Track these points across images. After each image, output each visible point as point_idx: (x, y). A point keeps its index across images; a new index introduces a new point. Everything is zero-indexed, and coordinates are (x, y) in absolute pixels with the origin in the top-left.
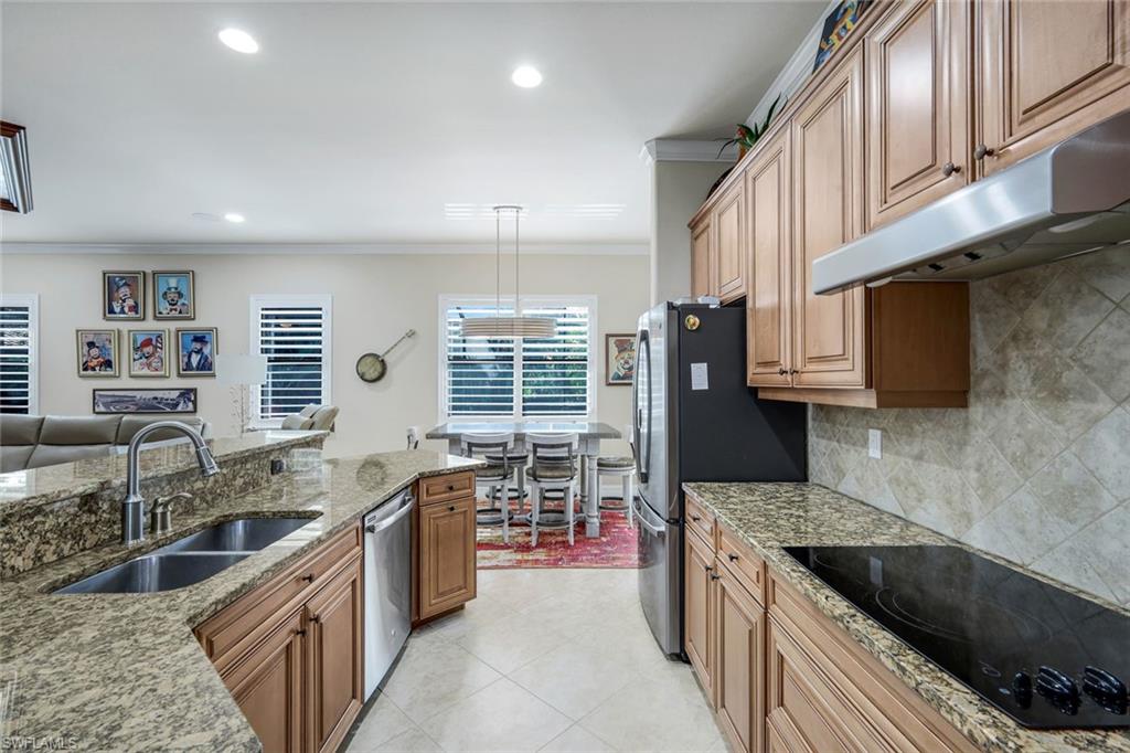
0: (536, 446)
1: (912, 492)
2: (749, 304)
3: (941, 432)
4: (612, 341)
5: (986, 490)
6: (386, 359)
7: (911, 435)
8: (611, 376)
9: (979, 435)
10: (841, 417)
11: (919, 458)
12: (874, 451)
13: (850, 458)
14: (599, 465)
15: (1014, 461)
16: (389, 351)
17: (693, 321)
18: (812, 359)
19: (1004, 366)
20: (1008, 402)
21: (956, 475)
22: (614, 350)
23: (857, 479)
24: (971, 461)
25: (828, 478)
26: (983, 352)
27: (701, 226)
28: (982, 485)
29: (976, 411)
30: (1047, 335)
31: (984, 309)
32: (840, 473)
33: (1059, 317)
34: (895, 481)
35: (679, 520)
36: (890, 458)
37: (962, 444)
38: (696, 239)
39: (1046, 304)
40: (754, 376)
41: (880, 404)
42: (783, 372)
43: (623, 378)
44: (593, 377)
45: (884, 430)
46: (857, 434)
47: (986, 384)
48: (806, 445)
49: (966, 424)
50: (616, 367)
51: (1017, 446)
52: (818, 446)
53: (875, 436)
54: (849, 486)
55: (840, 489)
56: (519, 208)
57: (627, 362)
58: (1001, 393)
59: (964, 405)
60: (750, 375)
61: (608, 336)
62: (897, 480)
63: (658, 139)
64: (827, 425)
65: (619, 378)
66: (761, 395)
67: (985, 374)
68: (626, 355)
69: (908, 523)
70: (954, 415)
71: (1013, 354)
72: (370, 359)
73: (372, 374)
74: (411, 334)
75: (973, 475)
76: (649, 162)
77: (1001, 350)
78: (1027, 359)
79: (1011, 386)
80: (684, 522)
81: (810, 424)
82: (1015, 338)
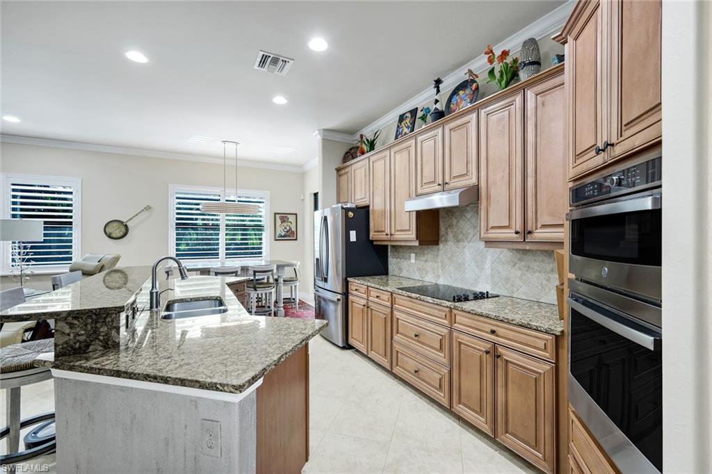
0: (255, 272)
1: (424, 272)
2: (371, 208)
3: (432, 253)
4: (278, 216)
5: (443, 267)
6: (128, 224)
7: (424, 254)
8: (277, 235)
9: (441, 252)
10: (401, 250)
11: (426, 261)
12: (413, 261)
13: (404, 264)
14: (284, 281)
15: (449, 258)
16: (131, 219)
17: (351, 214)
18: (398, 231)
19: (447, 234)
20: (448, 243)
21: (436, 265)
22: (279, 222)
23: (407, 271)
24: (439, 260)
25: (396, 273)
26: (442, 229)
27: (343, 172)
28: (442, 266)
29: (441, 246)
30: (456, 226)
31: (443, 218)
32: (400, 269)
33: (458, 221)
34: (419, 269)
35: (346, 294)
36: (418, 262)
37: (437, 256)
38: (340, 176)
39: (456, 218)
40: (372, 235)
41: (420, 244)
42: (387, 235)
43: (285, 236)
44: (267, 236)
45: (416, 254)
46: (407, 255)
47: (443, 238)
48: (387, 262)
49: (438, 250)
50: (280, 231)
51: (449, 255)
52: (393, 262)
53: (413, 255)
54: (404, 274)
55: (401, 275)
56: (237, 143)
57: (286, 228)
58: (446, 241)
59: (438, 244)
60: (371, 235)
61: (275, 214)
62: (420, 269)
63: (324, 130)
64: (396, 254)
65: (281, 236)
66: (375, 243)
67: (443, 236)
68: (285, 224)
69: (423, 281)
70: (435, 248)
71: (449, 230)
72: (115, 224)
73: (117, 233)
74: (148, 208)
75: (440, 264)
76: (319, 138)
77: (447, 229)
78: (452, 232)
79: (449, 239)
80: (348, 293)
81: (389, 254)
82: (449, 226)
